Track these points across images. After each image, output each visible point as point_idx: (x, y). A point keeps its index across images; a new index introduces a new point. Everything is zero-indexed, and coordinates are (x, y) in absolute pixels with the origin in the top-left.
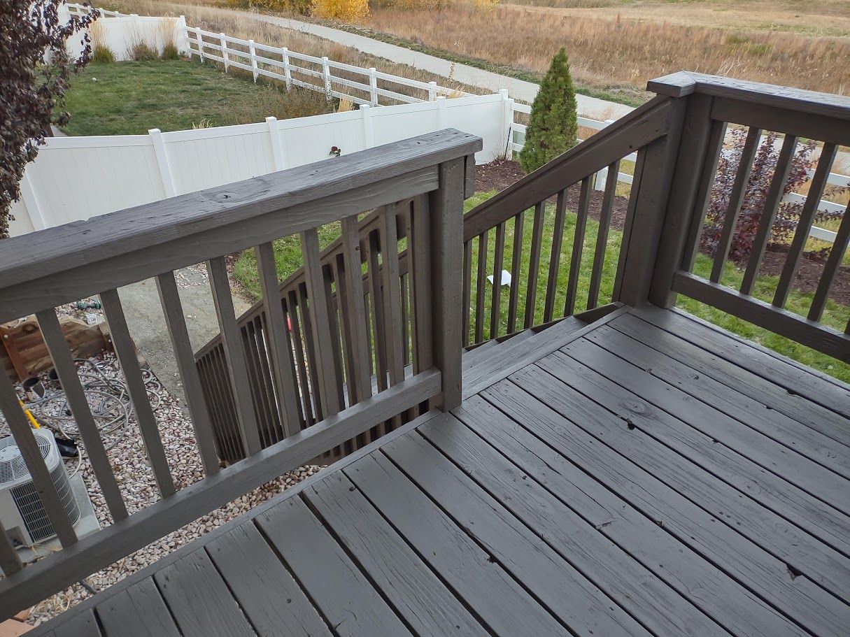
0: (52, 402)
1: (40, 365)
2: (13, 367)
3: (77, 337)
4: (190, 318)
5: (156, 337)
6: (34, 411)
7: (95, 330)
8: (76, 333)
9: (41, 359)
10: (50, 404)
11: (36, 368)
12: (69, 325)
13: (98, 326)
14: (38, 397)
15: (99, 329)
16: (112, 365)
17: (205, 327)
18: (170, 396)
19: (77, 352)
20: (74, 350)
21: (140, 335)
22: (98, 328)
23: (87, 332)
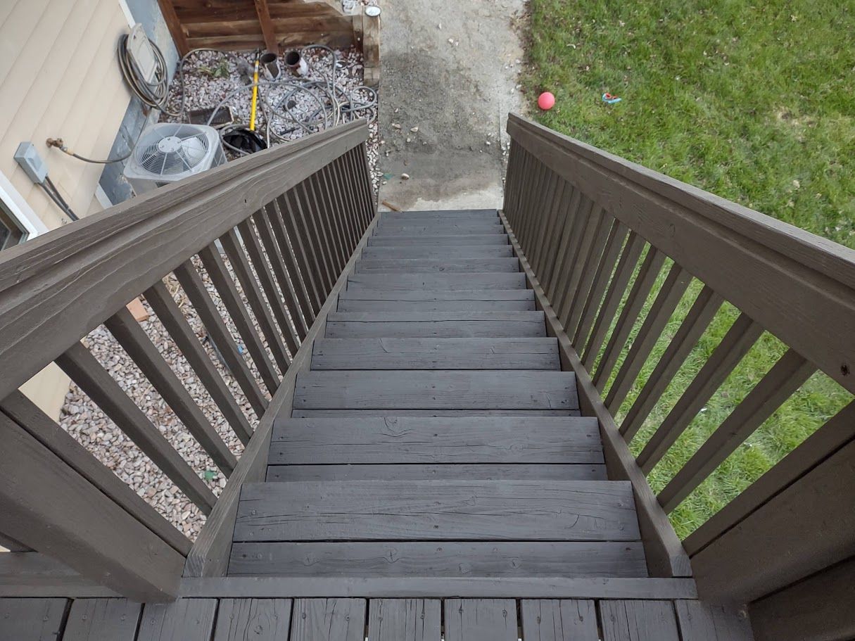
0: (282, 88)
1: (290, 40)
2: (262, 33)
3: (329, 21)
4: (450, 43)
5: (405, 54)
6: (262, 89)
7: (348, 20)
8: (329, 17)
9: (291, 34)
10: (278, 90)
11: (286, 42)
12: (323, 5)
13: (352, 17)
14: (271, 77)
15: (352, 21)
16: (350, 70)
17: (458, 63)
18: (377, 133)
19: (326, 38)
20: (324, 36)
21: (392, 43)
22: (352, 18)
23: (340, 20)
